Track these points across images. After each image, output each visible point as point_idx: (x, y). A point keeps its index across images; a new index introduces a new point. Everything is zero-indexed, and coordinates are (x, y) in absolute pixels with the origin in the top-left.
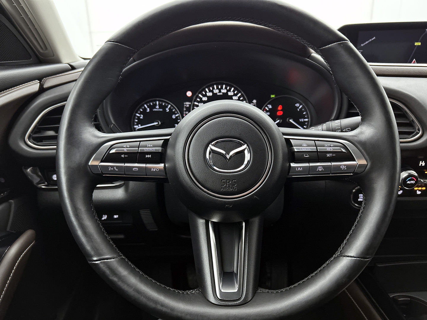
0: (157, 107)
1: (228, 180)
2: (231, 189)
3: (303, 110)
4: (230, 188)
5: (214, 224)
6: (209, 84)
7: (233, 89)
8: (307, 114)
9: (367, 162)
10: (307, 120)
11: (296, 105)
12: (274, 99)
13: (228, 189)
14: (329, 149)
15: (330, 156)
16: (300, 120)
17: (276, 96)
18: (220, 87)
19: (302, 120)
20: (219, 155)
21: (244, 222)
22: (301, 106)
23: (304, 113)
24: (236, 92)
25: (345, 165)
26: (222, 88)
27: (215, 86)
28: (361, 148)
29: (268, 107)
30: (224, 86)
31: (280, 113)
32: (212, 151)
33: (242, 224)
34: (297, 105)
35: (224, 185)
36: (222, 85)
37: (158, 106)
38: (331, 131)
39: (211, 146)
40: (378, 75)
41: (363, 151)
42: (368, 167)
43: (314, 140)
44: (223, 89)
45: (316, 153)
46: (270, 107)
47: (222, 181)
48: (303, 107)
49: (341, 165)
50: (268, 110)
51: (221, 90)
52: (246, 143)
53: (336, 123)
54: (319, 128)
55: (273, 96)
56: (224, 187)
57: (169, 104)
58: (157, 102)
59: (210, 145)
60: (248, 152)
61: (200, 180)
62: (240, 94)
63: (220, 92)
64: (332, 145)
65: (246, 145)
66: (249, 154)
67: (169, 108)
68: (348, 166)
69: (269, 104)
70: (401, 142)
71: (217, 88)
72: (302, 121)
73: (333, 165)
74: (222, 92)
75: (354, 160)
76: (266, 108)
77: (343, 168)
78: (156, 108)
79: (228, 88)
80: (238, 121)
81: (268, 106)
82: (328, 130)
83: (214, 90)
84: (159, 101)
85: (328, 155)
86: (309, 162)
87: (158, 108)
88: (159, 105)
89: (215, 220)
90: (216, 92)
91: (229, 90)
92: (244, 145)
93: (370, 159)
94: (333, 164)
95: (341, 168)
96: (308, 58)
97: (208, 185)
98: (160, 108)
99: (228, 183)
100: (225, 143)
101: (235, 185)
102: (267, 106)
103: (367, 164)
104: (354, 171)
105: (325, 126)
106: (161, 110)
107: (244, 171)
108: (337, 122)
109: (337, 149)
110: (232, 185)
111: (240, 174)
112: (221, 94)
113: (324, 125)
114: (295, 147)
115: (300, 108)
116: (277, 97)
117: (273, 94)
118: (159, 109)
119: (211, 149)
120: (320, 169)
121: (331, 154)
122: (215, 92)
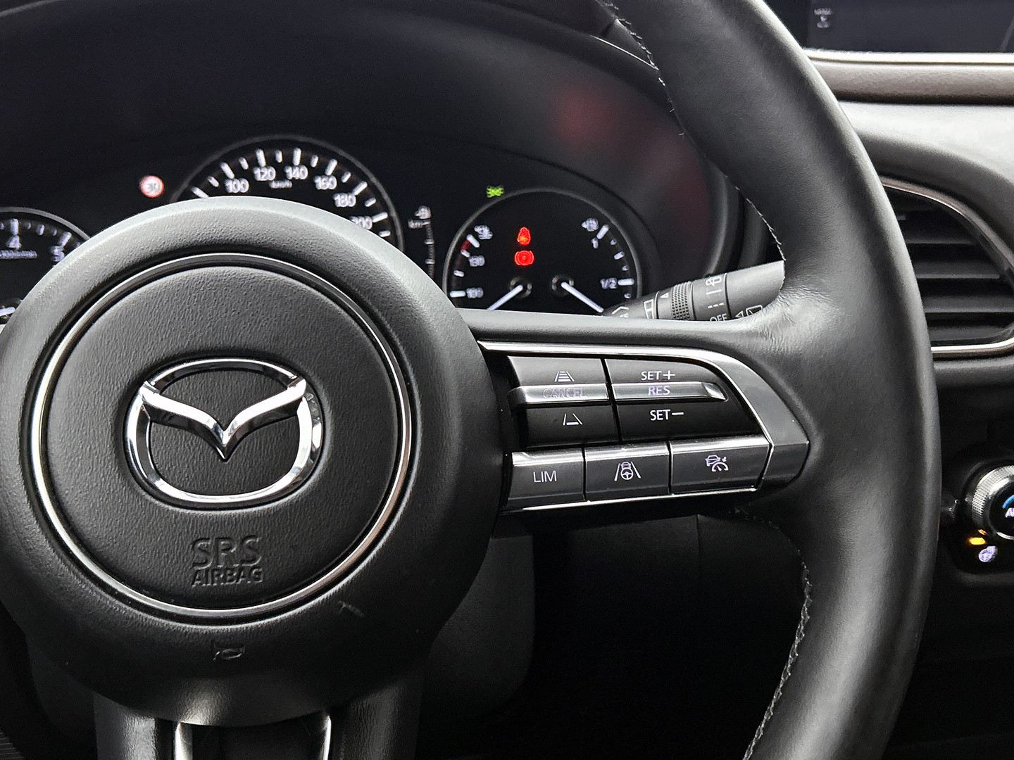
0: (15, 243)
1: (224, 539)
2: (238, 577)
3: (613, 243)
4: (231, 574)
5: (194, 733)
6: (235, 146)
7: (333, 165)
8: (628, 256)
9: (808, 440)
10: (628, 282)
11: (584, 225)
12: (501, 204)
13: (224, 580)
14: (654, 391)
15: (664, 416)
16: (604, 284)
17: (506, 191)
18: (279, 157)
19: (609, 284)
20: (185, 433)
21: (328, 717)
22: (605, 230)
23: (619, 256)
24: (346, 178)
25: (721, 453)
26: (289, 161)
27: (261, 155)
28: (781, 382)
29: (476, 236)
30: (298, 154)
31: (523, 259)
32: (152, 415)
33: (321, 723)
34: (590, 225)
35: (206, 563)
36: (288, 148)
37: (17, 239)
38: (693, 319)
39: (148, 395)
40: (843, 96)
41: (790, 392)
42: (813, 457)
43: (603, 357)
44: (292, 165)
45: (610, 408)
46: (485, 233)
47: (194, 543)
48: (613, 232)
49: (706, 454)
50: (476, 244)
51: (289, 170)
52: (301, 374)
53: (710, 289)
54: (647, 311)
55: (494, 192)
56: (207, 570)
57: (67, 229)
58: (15, 224)
59: (143, 391)
60: (313, 417)
61: (99, 544)
62: (363, 186)
63: (281, 176)
64: (669, 375)
65: (302, 385)
66: (319, 427)
67: (65, 247)
68: (734, 457)
69: (479, 222)
70: (938, 358)
71: (271, 162)
72: (613, 286)
73: (677, 456)
74: (291, 177)
75: (758, 432)
76: (471, 239)
77: (715, 464)
78: (12, 245)
79: (315, 162)
80: (266, 282)
81: (478, 229)
82: (680, 315)
83: (257, 172)
84: (20, 216)
85: (656, 415)
86: (583, 446)
87: (18, 246)
88: (23, 234)
89: (198, 717)
90: (263, 179)
91: (320, 171)
92: (293, 383)
93: (821, 425)
94: (678, 449)
95: (708, 465)
96: (604, 36)
97: (137, 563)
98: (25, 248)
99: (224, 550)
100: (210, 377)
101: (254, 560)
102: (471, 231)
103: (809, 444)
104: (762, 475)
105: (666, 301)
106: (31, 254)
107: (294, 495)
108: (713, 284)
109: (690, 389)
110: (243, 562)
111: (277, 512)
112: (288, 184)
113: (666, 295)
114: (524, 389)
115: (600, 235)
116: (510, 195)
117: (495, 186)
118: (20, 250)
119: (146, 405)
120: (627, 474)
121: (667, 411)
122: (260, 178)
